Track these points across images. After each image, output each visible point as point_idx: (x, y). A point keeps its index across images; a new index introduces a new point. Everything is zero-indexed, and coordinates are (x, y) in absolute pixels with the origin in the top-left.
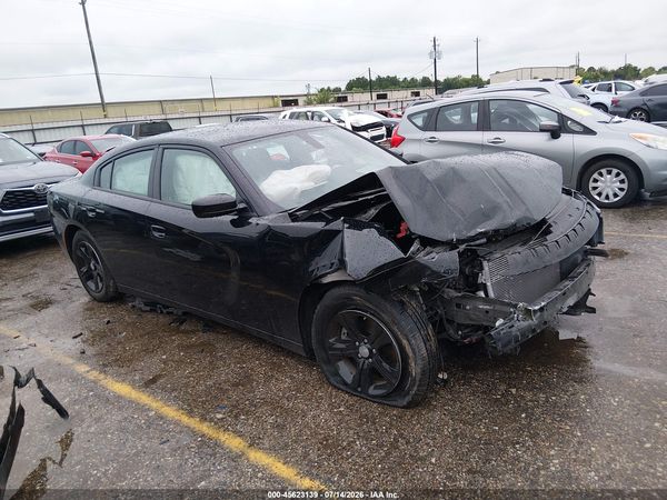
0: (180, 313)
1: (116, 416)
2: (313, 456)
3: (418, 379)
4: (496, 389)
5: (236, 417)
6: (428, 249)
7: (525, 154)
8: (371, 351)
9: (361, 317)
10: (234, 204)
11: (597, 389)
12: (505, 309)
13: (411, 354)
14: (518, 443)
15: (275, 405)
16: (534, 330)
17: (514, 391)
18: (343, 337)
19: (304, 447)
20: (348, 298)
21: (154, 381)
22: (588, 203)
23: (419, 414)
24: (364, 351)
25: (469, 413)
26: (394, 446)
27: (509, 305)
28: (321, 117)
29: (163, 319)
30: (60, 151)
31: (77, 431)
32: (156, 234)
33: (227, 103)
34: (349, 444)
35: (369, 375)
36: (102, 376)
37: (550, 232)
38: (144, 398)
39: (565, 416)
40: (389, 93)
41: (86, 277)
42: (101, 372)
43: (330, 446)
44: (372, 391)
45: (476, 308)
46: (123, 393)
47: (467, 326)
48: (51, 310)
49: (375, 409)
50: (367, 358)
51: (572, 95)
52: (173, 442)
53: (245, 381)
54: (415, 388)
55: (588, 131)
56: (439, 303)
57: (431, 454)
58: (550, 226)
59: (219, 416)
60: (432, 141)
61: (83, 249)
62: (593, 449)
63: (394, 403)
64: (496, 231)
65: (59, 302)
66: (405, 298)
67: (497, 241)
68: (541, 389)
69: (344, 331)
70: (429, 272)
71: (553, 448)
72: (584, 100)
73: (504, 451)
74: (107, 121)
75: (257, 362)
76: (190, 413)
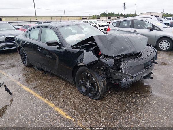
0: (45, 71)
1: (24, 96)
2: (71, 110)
3: (101, 92)
4: (122, 97)
5: (54, 98)
6: (106, 58)
7: (138, 34)
8: (90, 84)
9: (88, 75)
10: (57, 43)
11: (149, 99)
12: (126, 76)
13: (99, 86)
14: (125, 111)
15: (64, 96)
16: (133, 82)
17: (127, 98)
18: (83, 80)
19: (69, 108)
20: (84, 70)
21: (35, 88)
22: (154, 49)
23: (101, 102)
24: (88, 84)
25: (114, 102)
26: (92, 109)
27: (127, 75)
28: (91, 22)
29: (41, 72)
30: (23, 28)
31: (14, 99)
32: (39, 50)
33: (68, 18)
34: (81, 108)
35: (89, 91)
36: (23, 85)
37: (141, 56)
38: (32, 92)
39: (139, 106)
40: (111, 17)
41: (23, 60)
42: (23, 84)
43: (76, 108)
44: (89, 95)
45: (118, 75)
46: (27, 90)
47: (116, 80)
48: (14, 68)
49: (89, 99)
50: (89, 86)
51: (159, 20)
52: (37, 103)
53: (58, 90)
54: (100, 95)
55: (160, 30)
56: (109, 73)
57: (101, 112)
58: (141, 54)
59: (49, 98)
60: (118, 30)
61: (23, 53)
62: (145, 115)
63: (95, 98)
64: (126, 55)
65: (16, 66)
66: (99, 71)
67: (126, 57)
68: (134, 98)
69: (83, 78)
70: (105, 64)
71: (134, 113)
72: (162, 22)
73: (121, 113)
74: (37, 21)
75: (62, 85)
76: (42, 96)
